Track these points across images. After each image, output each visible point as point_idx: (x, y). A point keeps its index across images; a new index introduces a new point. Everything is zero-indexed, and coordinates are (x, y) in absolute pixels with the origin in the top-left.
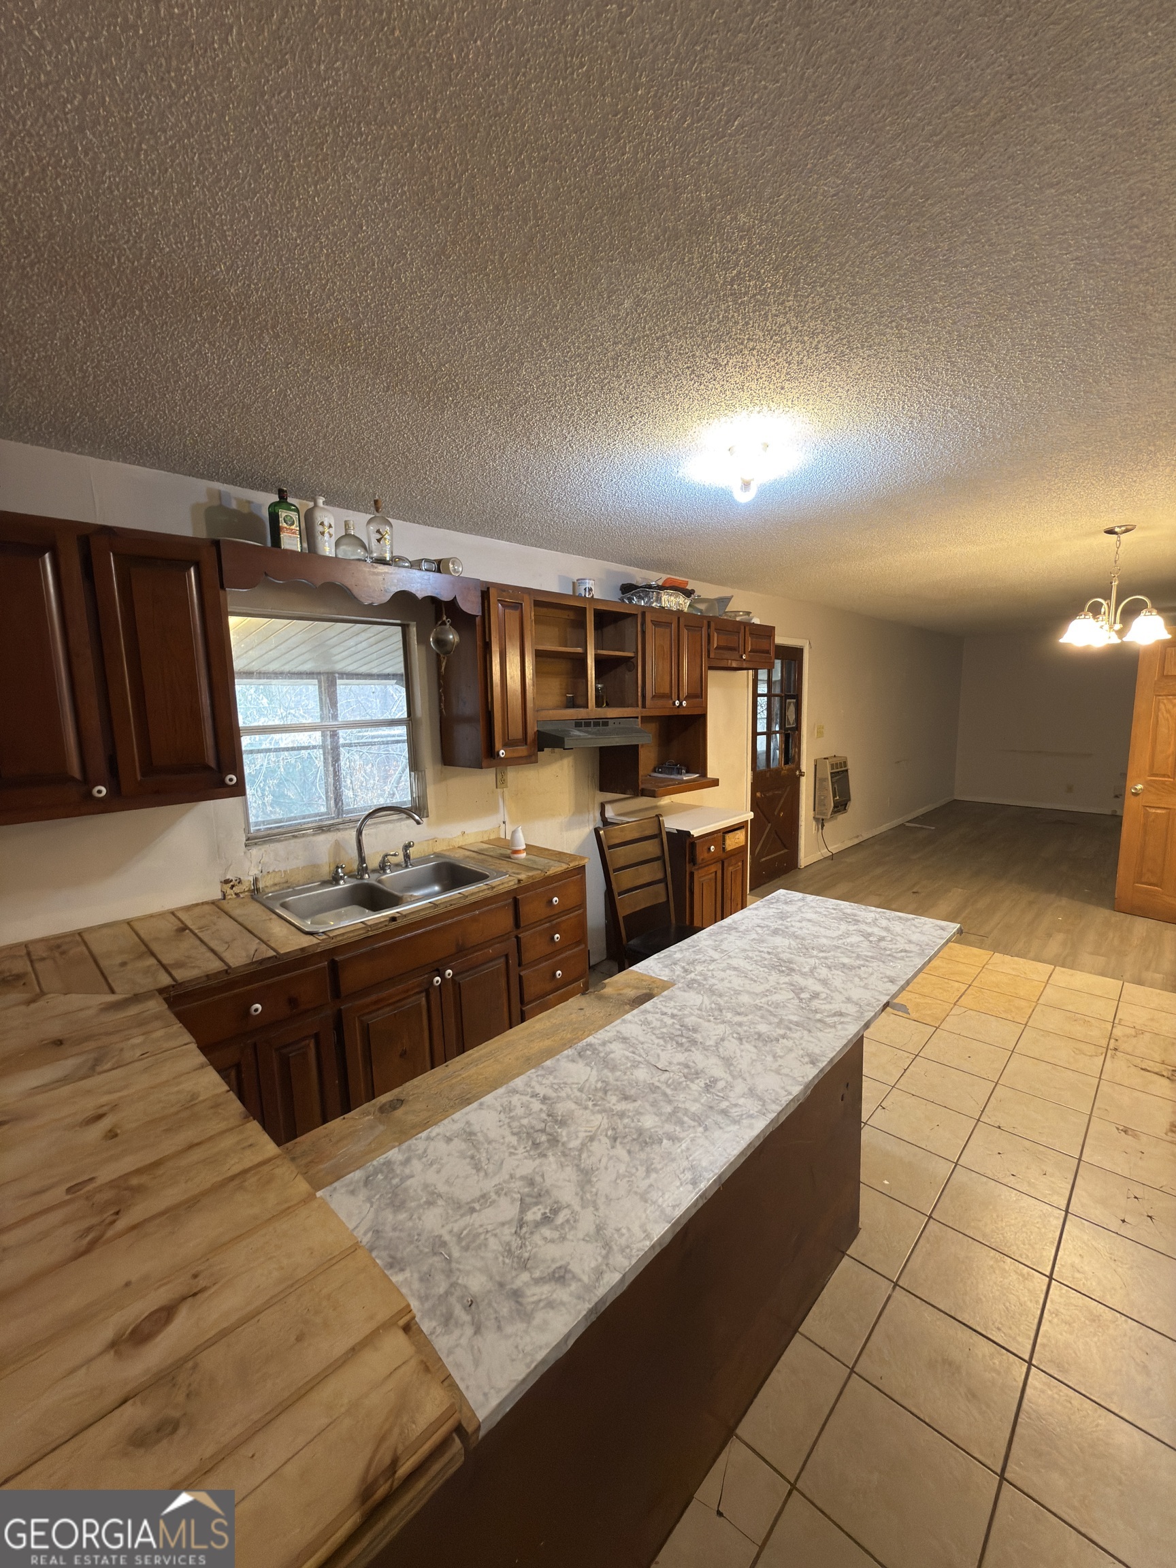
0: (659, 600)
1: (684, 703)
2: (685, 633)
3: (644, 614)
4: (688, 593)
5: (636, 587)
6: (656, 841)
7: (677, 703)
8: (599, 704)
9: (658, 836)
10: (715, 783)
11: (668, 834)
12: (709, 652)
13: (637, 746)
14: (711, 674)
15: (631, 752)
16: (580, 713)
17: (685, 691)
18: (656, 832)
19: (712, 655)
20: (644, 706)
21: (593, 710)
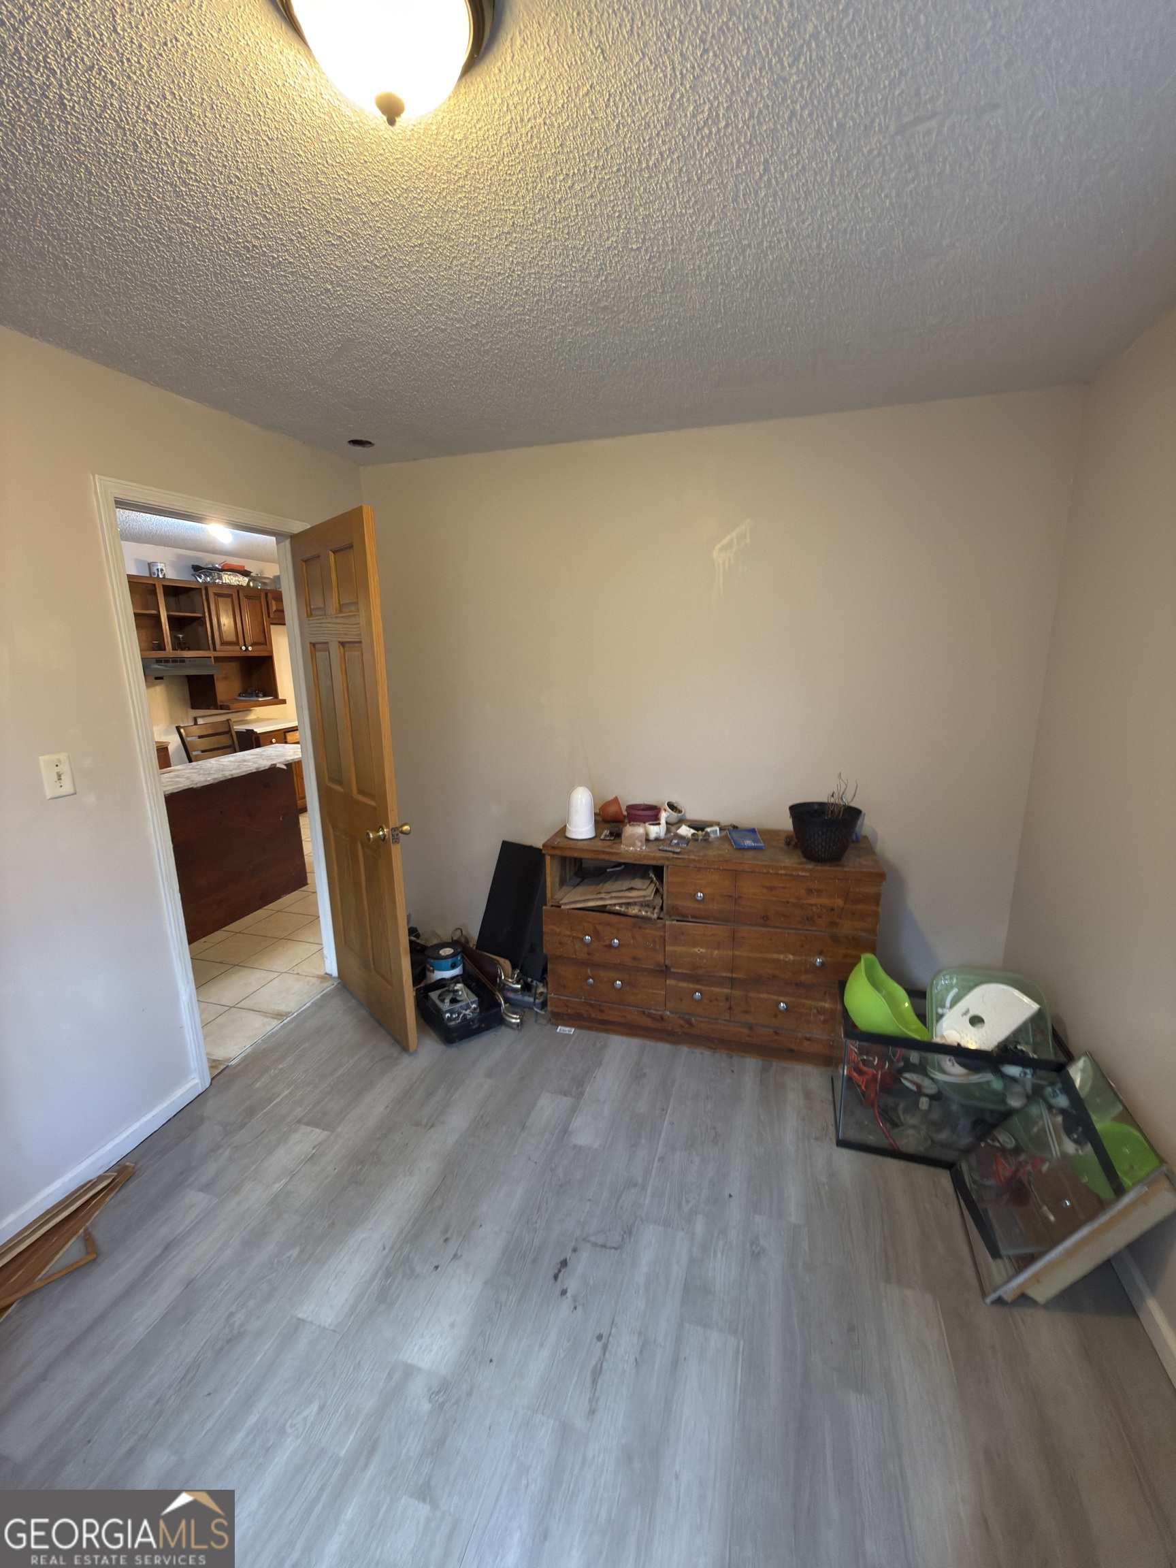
0: (220, 578)
1: (250, 648)
2: (244, 602)
3: (206, 589)
4: (246, 573)
5: (203, 568)
6: (228, 736)
7: (244, 648)
8: (174, 649)
9: (229, 732)
10: (284, 702)
11: (237, 733)
12: (269, 613)
13: (212, 676)
14: (272, 627)
15: (209, 680)
16: (161, 654)
17: (249, 640)
18: (226, 730)
19: (272, 616)
20: (215, 650)
21: (169, 651)
